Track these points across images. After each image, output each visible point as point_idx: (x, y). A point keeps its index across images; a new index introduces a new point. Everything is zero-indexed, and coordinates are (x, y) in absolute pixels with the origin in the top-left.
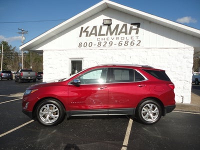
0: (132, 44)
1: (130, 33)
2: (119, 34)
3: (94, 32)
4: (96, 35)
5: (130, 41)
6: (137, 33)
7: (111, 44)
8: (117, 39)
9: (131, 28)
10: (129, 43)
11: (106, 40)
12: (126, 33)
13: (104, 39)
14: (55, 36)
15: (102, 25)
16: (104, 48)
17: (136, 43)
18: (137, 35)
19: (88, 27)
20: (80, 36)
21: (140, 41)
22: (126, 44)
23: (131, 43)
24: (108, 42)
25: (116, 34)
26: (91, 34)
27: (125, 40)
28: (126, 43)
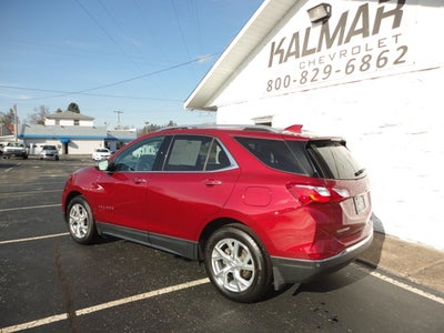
0: (382, 62)
1: (376, 30)
2: (348, 40)
3: (293, 49)
4: (297, 57)
5: (375, 53)
6: (397, 24)
7: (328, 71)
8: (343, 54)
9: (380, 10)
10: (373, 62)
11: (317, 65)
12: (364, 32)
13: (314, 62)
14: (232, 73)
15: (310, 25)
16: (314, 85)
17: (393, 56)
18: (397, 31)
19: (283, 39)
20: (270, 65)
21: (405, 48)
22: (365, 67)
23: (379, 59)
24: (321, 68)
25: (340, 43)
26: (289, 54)
27: (364, 53)
28: (366, 62)
